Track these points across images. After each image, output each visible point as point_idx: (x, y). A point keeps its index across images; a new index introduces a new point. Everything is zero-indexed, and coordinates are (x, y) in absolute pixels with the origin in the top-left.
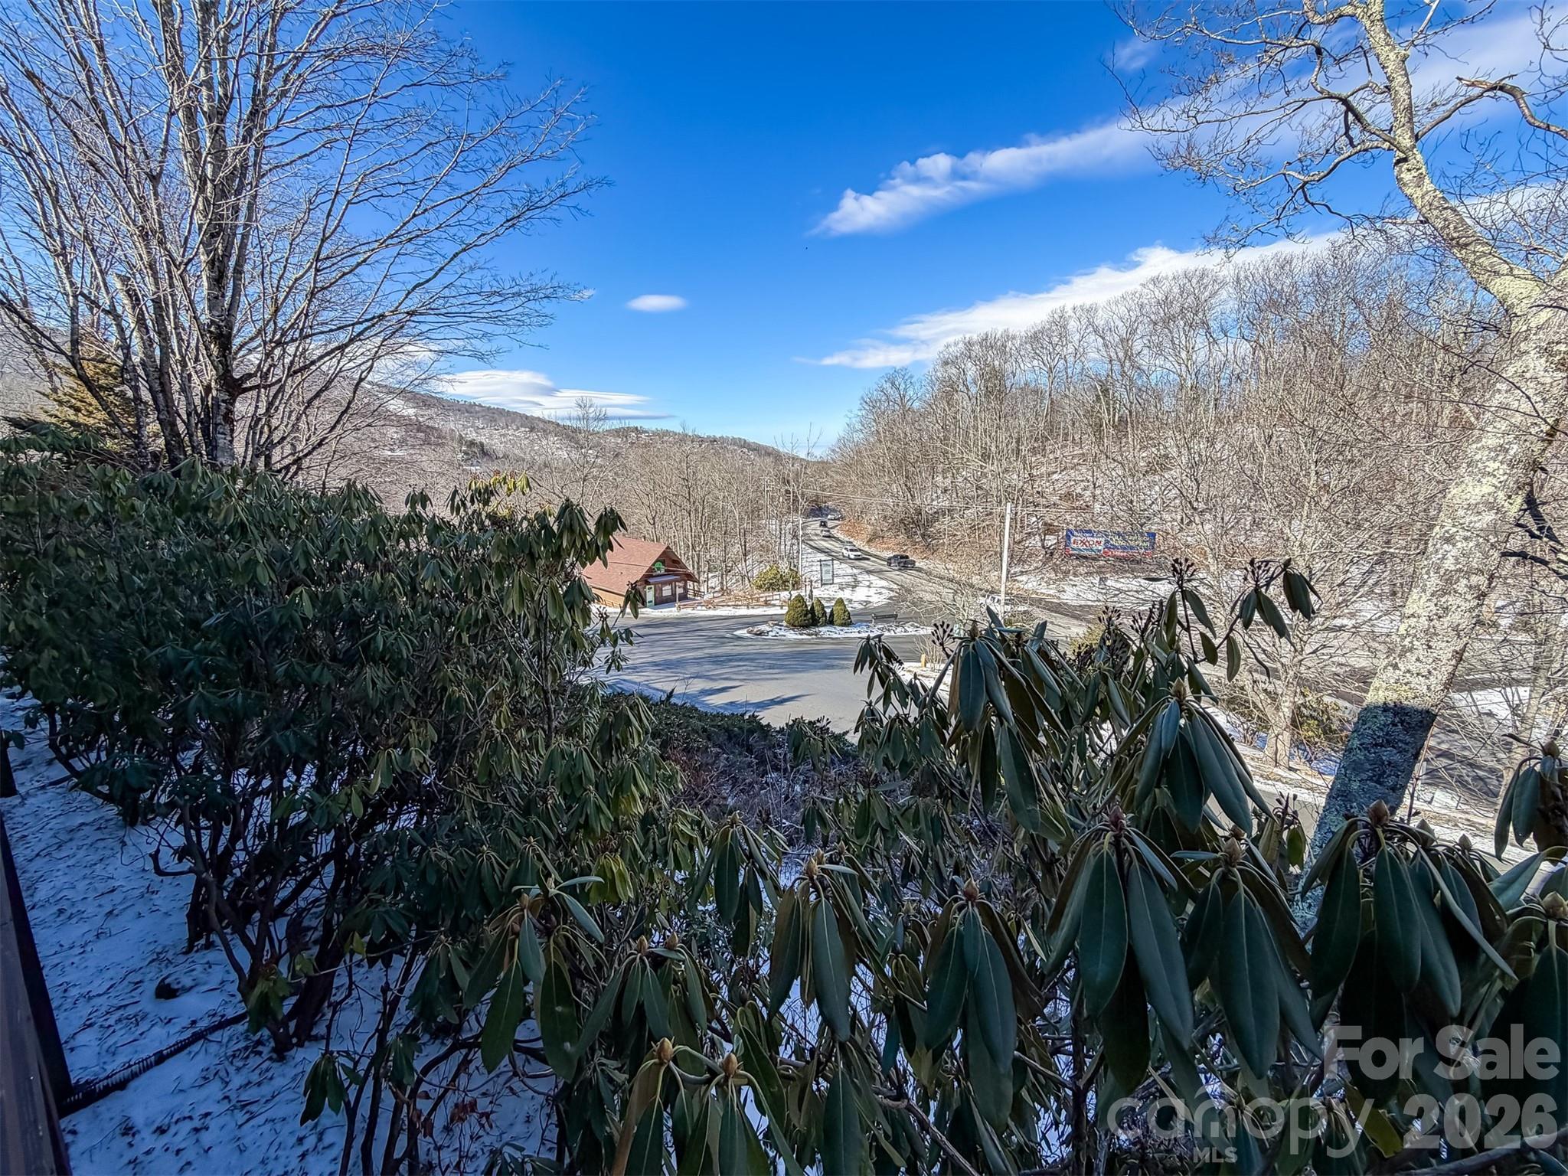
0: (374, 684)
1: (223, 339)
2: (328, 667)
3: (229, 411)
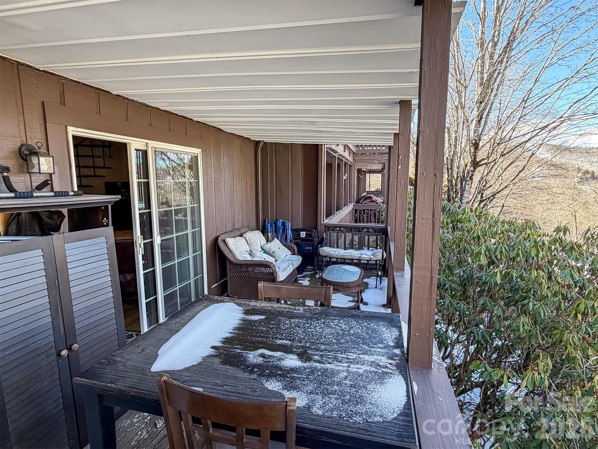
0: (524, 325)
1: (476, 146)
2: (501, 307)
3: (472, 175)
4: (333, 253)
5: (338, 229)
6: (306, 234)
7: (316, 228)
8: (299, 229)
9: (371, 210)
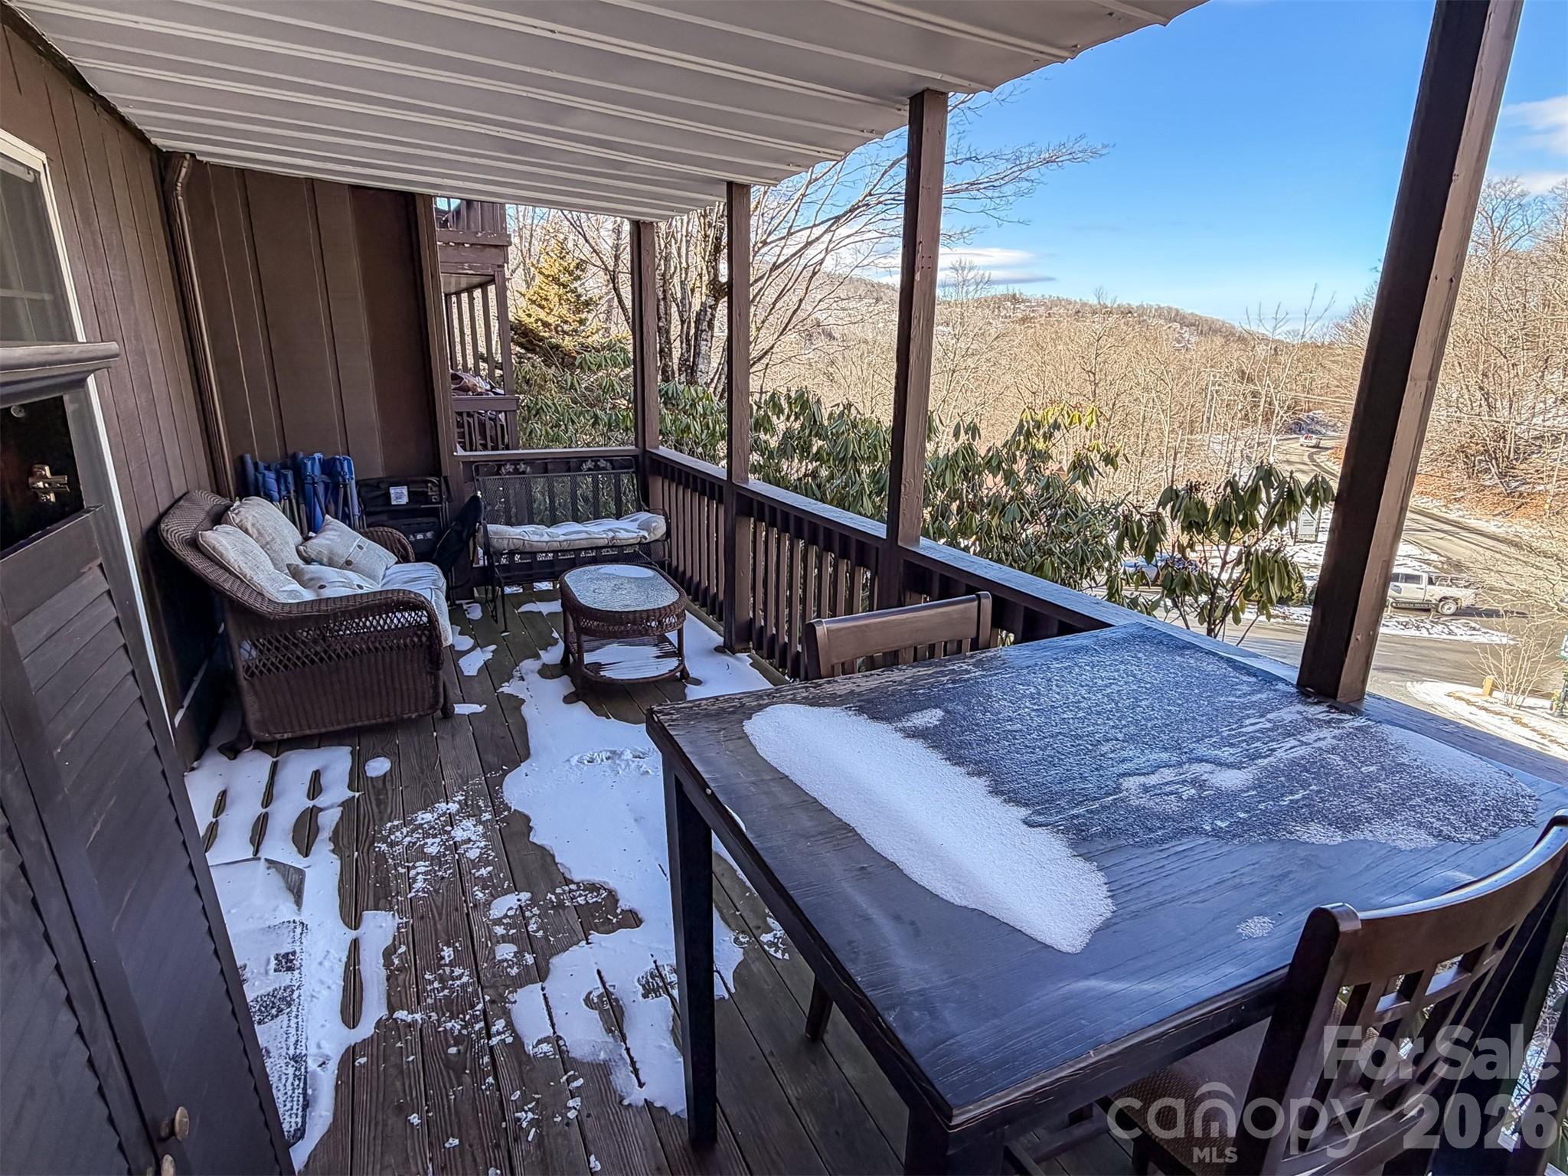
3: (713, 316)
4: (536, 538)
5: (510, 468)
6: (409, 492)
7: (437, 471)
8: (380, 481)
9: (469, 415)
